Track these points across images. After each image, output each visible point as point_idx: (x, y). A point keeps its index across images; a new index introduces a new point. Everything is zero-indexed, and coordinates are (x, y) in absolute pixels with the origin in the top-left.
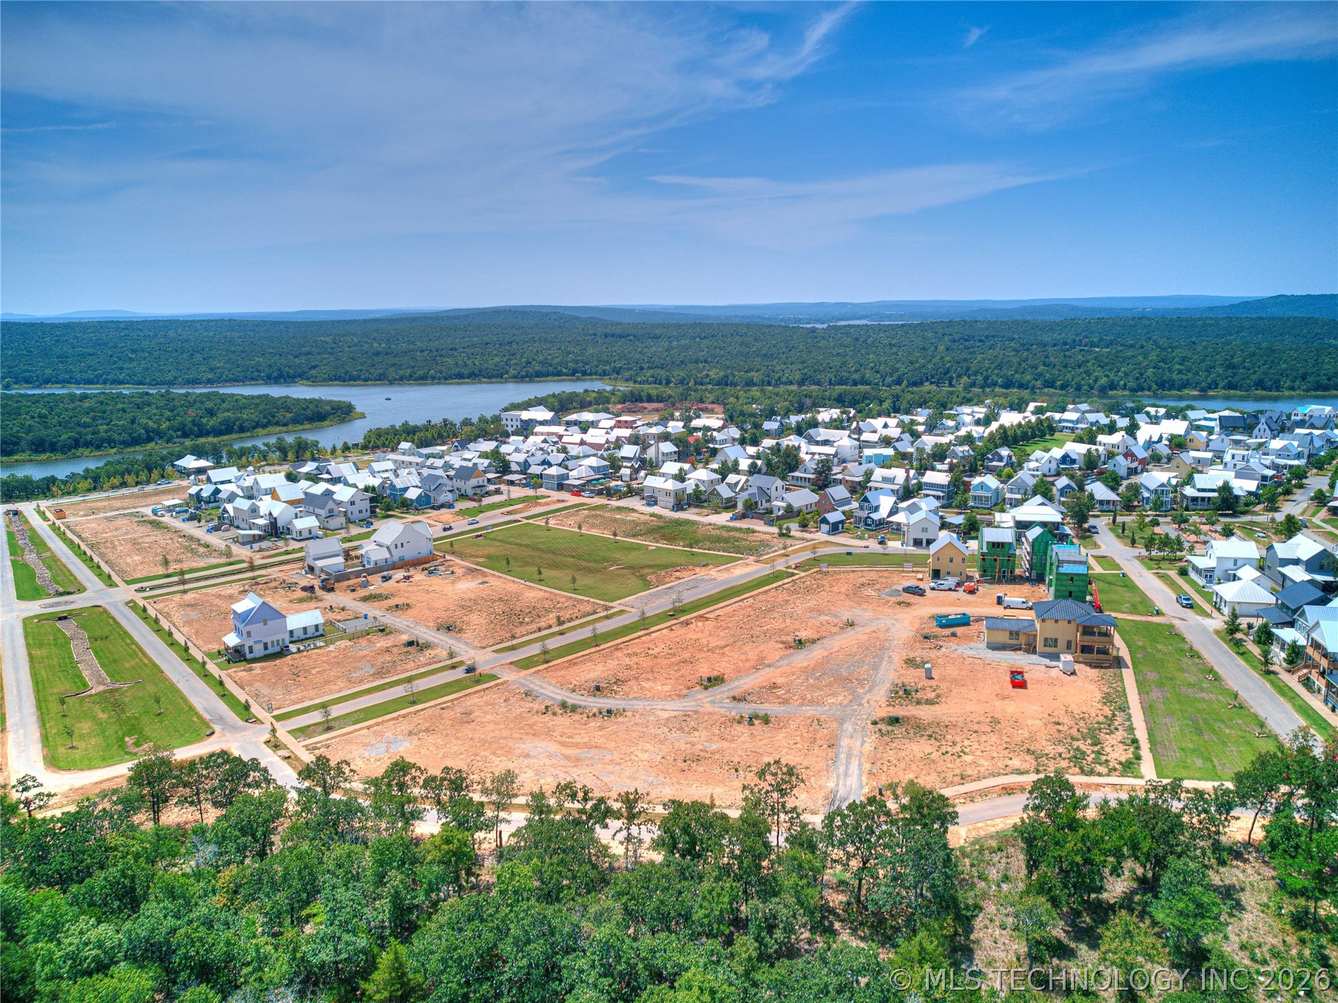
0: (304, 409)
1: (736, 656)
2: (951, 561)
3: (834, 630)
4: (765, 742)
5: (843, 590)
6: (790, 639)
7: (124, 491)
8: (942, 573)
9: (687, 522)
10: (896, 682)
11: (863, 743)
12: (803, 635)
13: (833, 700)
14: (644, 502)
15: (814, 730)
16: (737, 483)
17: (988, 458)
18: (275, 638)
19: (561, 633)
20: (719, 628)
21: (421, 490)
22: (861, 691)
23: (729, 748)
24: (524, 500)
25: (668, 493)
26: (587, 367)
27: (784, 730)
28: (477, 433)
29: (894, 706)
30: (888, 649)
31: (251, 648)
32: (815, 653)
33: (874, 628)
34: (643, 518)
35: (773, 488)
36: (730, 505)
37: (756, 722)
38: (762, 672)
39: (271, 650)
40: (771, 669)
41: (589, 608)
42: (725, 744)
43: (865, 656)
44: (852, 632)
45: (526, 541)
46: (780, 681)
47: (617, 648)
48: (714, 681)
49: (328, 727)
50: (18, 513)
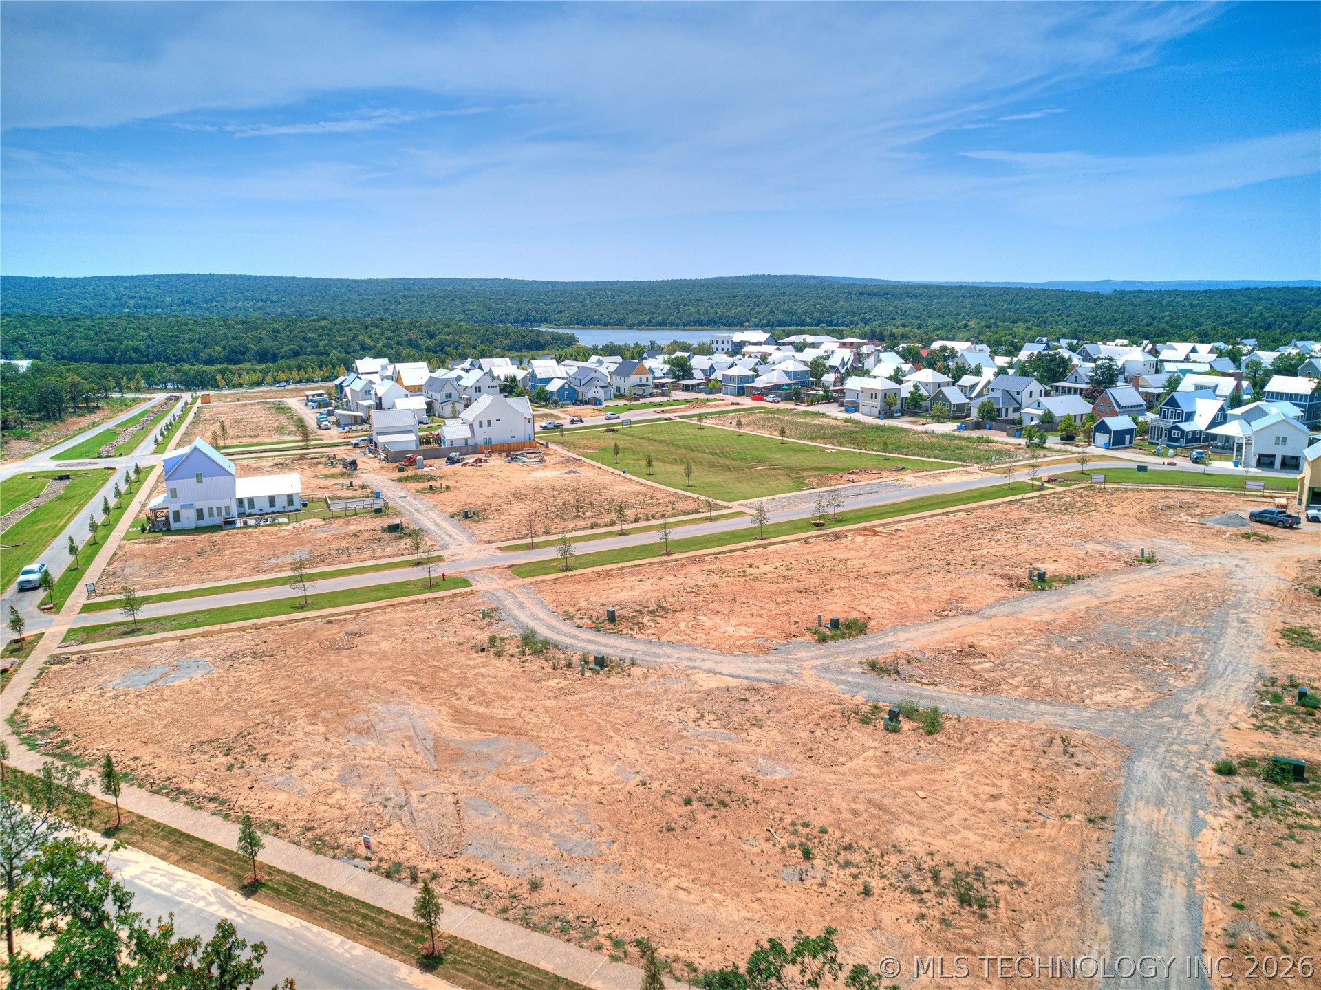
1: (907, 592)
3: (1113, 566)
4: (914, 779)
5: (1132, 512)
6: (1022, 572)
9: (893, 429)
10: (1269, 672)
11: (1196, 826)
12: (1050, 568)
13: (1108, 697)
14: (843, 409)
15: (1053, 766)
16: (973, 387)
18: (214, 504)
19: (623, 533)
20: (890, 546)
21: (564, 381)
22: (1179, 684)
23: (814, 783)
24: (687, 402)
25: (873, 395)
27: (971, 756)
29: (1275, 732)
30: (1237, 606)
32: (1071, 600)
33: (1198, 570)
34: (833, 422)
35: (1026, 393)
36: (959, 413)
37: (906, 725)
38: (949, 623)
39: (207, 521)
40: (972, 619)
41: (691, 506)
42: (810, 771)
43: (1184, 614)
44: (1152, 572)
45: (665, 437)
46: (985, 642)
47: (693, 561)
48: (841, 628)
49: (134, 629)
50: (178, 398)
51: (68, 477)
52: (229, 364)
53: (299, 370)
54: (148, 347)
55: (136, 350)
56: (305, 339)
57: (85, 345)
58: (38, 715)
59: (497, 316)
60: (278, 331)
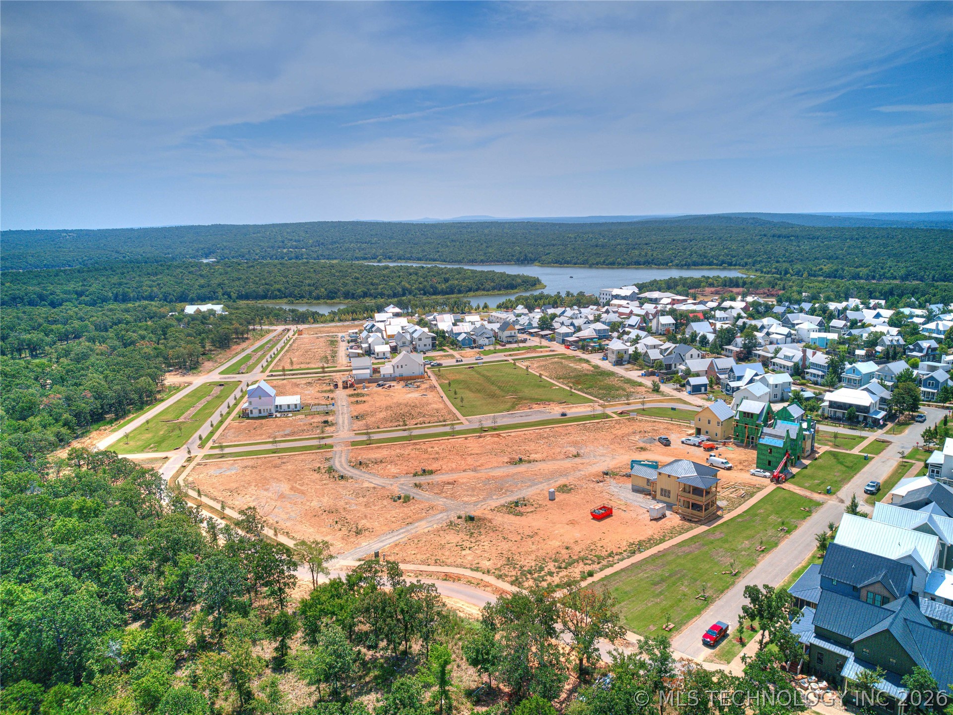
0: (503, 281)
2: (709, 423)
7: (333, 324)
8: (702, 431)
12: (534, 456)
14: (603, 357)
15: (420, 513)
17: (909, 348)
18: (265, 408)
19: (405, 430)
21: (466, 335)
26: (734, 259)
27: (404, 509)
28: (574, 301)
29: (493, 511)
31: (251, 411)
35: (688, 356)
37: (401, 500)
38: (463, 474)
39: (263, 414)
42: (361, 508)
44: (568, 461)
48: (426, 473)
49: (222, 456)
50: (288, 330)
51: (223, 385)
52: (328, 299)
53: (352, 313)
54: (286, 288)
55: (279, 290)
56: (372, 284)
57: (253, 287)
58: (190, 479)
59: (506, 258)
60: (358, 279)
